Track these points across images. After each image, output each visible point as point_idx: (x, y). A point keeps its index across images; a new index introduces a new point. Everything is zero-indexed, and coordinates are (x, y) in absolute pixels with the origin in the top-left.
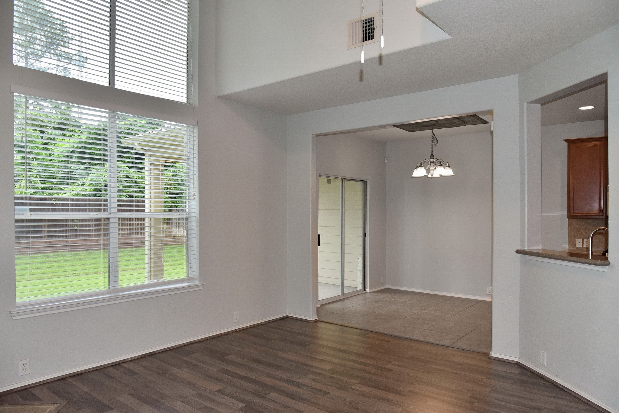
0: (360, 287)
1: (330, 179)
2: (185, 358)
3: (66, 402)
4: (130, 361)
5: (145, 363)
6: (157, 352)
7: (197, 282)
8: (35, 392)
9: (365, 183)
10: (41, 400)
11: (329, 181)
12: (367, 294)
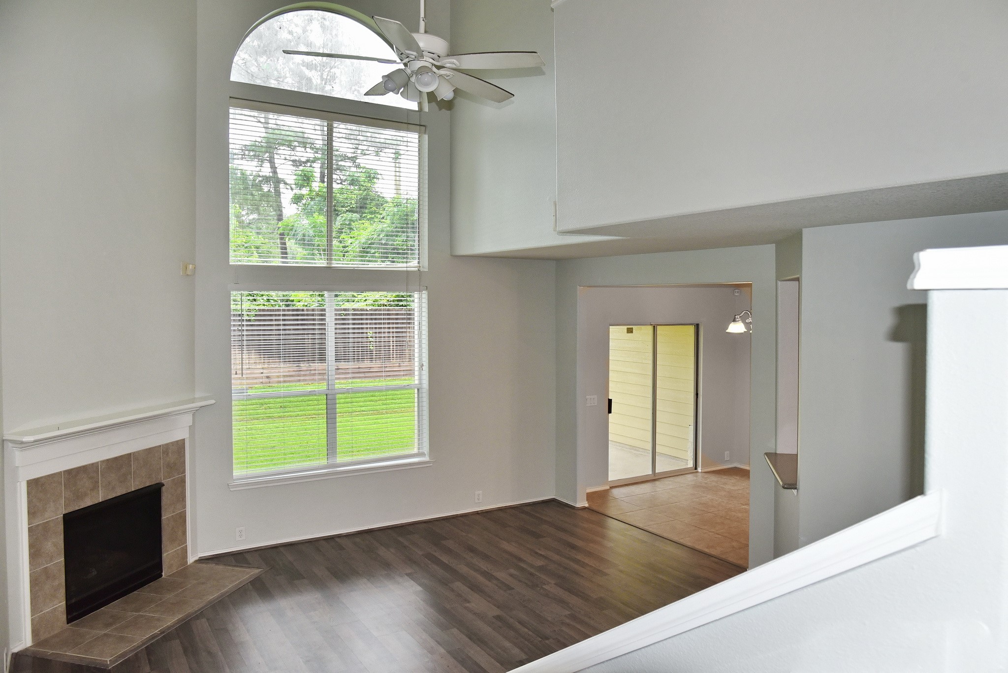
0: (691, 464)
1: (630, 327)
2: (400, 539)
3: (269, 569)
4: (344, 536)
5: (358, 540)
6: (376, 529)
7: (426, 459)
8: (248, 556)
9: (697, 326)
10: (250, 564)
11: (630, 331)
12: (698, 474)
